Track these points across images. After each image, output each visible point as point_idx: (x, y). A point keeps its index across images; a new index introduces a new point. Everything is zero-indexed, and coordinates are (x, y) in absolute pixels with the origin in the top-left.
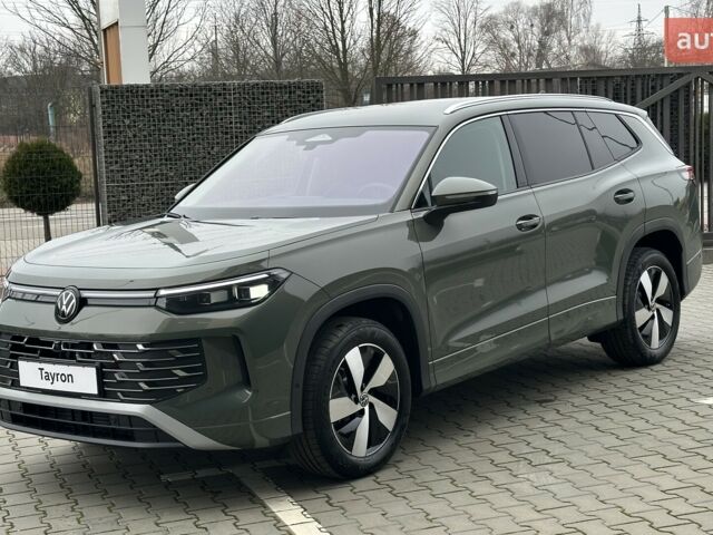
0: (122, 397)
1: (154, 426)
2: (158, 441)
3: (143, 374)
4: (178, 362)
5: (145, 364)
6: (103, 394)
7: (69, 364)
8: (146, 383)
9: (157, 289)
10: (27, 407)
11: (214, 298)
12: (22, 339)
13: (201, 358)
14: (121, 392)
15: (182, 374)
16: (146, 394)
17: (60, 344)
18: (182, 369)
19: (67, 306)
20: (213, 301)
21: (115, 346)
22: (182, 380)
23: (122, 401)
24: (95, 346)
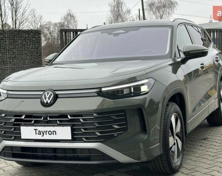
0: (85, 140)
1: (103, 153)
2: (104, 160)
3: (97, 128)
4: (115, 121)
5: (98, 123)
6: (74, 139)
7: (54, 126)
8: (99, 132)
9: (101, 88)
10: (24, 149)
11: (126, 92)
12: (21, 116)
13: (125, 120)
14: (85, 138)
15: (117, 127)
16: (99, 137)
17: (47, 117)
18: (117, 125)
19: (49, 98)
20: (125, 93)
21: (81, 116)
22: (117, 130)
23: (85, 142)
24: (69, 117)
